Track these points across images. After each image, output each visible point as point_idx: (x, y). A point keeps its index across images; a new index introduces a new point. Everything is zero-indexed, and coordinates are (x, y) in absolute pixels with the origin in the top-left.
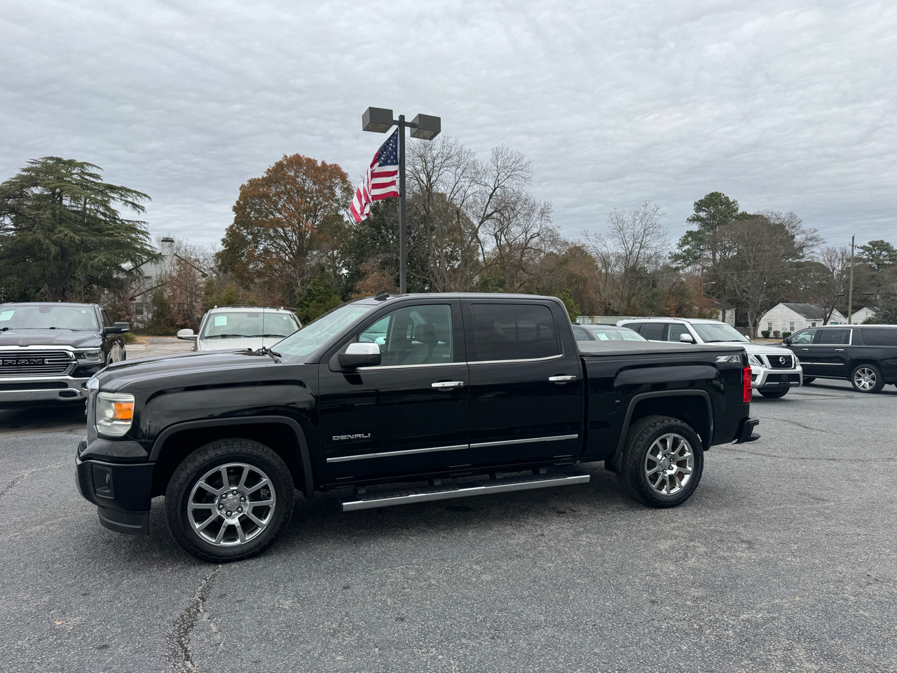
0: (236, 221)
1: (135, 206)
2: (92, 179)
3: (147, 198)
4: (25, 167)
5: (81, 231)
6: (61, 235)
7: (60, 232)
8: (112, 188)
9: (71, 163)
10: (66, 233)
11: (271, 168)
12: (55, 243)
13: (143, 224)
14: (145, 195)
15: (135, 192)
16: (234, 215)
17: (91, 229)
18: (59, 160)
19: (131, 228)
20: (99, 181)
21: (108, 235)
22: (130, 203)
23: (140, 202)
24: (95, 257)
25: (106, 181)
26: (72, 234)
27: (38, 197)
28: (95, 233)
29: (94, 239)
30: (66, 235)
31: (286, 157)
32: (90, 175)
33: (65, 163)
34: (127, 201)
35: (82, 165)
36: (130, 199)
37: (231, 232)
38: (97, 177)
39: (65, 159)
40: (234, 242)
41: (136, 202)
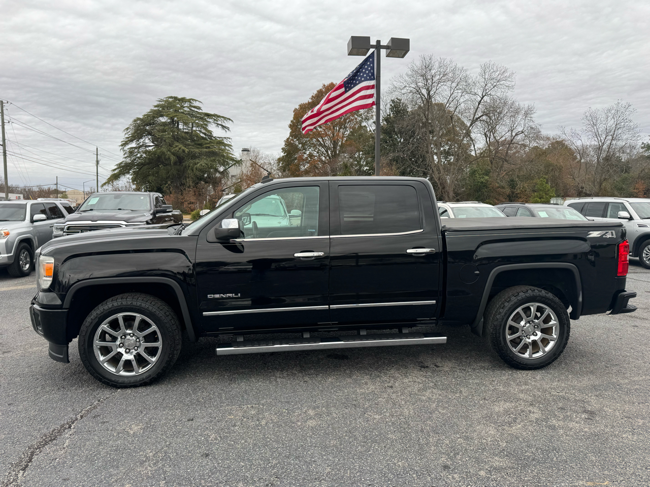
0: (291, 135)
1: (223, 127)
2: (196, 110)
3: (230, 121)
4: (156, 104)
5: (189, 145)
6: (177, 148)
7: (177, 146)
8: (208, 115)
9: (183, 100)
10: (180, 147)
11: (314, 95)
12: (174, 154)
13: (228, 139)
14: (230, 119)
15: (223, 117)
16: (289, 131)
17: (195, 144)
18: (176, 98)
19: (220, 142)
20: (200, 111)
21: (206, 148)
22: (220, 125)
23: (226, 124)
24: (198, 163)
25: (205, 110)
26: (183, 148)
27: (164, 124)
28: (198, 146)
29: (197, 150)
30: (180, 149)
31: (325, 85)
32: (195, 107)
33: (179, 100)
34: (218, 124)
35: (189, 101)
36: (219, 123)
37: (288, 143)
38: (199, 108)
39: (180, 97)
40: (290, 150)
41: (224, 124)
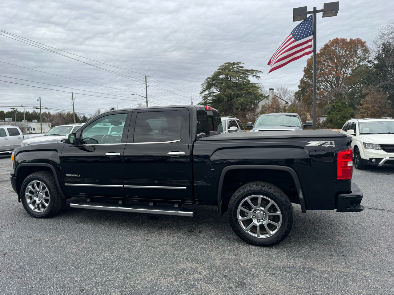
0: (305, 76)
1: (257, 77)
2: (241, 68)
3: (261, 73)
4: (218, 69)
5: (235, 90)
6: (228, 93)
7: (228, 91)
8: (248, 71)
9: (234, 64)
10: (229, 91)
11: (322, 48)
12: (226, 96)
13: (259, 84)
14: (261, 72)
15: (256, 71)
16: (304, 73)
18: (229, 63)
19: (253, 86)
20: (243, 69)
21: (245, 90)
22: (255, 76)
23: (258, 75)
24: (239, 100)
25: (245, 68)
26: (231, 92)
27: (222, 79)
28: (240, 90)
29: (239, 92)
30: (229, 92)
31: (330, 41)
32: (240, 67)
33: (232, 64)
34: (253, 75)
35: (237, 64)
36: (254, 74)
37: (302, 81)
38: (242, 67)
39: (232, 62)
40: (304, 85)
41: (257, 75)
